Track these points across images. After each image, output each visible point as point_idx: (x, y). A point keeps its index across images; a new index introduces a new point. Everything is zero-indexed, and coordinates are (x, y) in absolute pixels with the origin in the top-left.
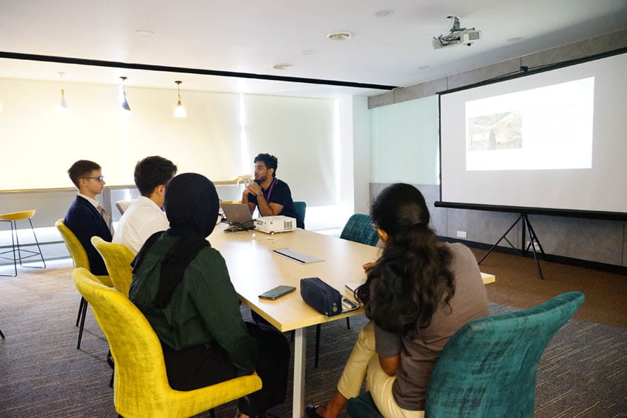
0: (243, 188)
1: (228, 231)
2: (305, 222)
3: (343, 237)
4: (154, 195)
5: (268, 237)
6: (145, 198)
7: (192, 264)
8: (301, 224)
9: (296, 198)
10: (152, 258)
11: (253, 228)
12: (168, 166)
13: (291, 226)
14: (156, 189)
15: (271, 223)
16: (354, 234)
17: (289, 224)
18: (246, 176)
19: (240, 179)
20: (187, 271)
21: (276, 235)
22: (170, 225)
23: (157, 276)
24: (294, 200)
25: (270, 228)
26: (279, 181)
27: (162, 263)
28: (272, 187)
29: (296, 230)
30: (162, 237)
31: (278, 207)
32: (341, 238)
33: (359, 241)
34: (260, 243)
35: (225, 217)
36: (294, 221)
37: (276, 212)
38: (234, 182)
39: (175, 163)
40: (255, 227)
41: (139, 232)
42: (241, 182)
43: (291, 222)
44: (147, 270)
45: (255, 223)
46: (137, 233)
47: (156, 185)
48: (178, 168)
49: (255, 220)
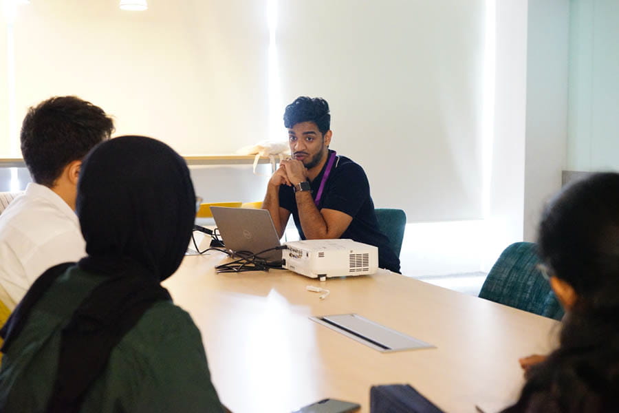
0: (268, 173)
1: (224, 269)
2: (401, 258)
3: (487, 293)
4: (62, 182)
5: (312, 286)
6: (43, 189)
7: (128, 338)
8: (390, 261)
9: (381, 199)
10: (45, 321)
11: (279, 265)
12: (96, 119)
13: (366, 263)
14: (66, 169)
15: (321, 255)
16: (514, 288)
17: (364, 260)
18: (275, 146)
19: (262, 154)
20: (116, 354)
21: (331, 283)
22: (88, 250)
23: (52, 361)
24: (378, 205)
25: (317, 266)
26: (344, 159)
27: (65, 333)
28: (327, 173)
29: (376, 274)
30: (67, 275)
31: (340, 219)
32: (481, 296)
33: (522, 305)
34: (293, 300)
35: (220, 238)
36: (372, 252)
37: (334, 230)
38: (247, 160)
39: (109, 112)
40: (284, 262)
41: (24, 261)
42: (263, 161)
43: (366, 256)
44: (32, 347)
45: (285, 255)
46: (21, 264)
47: (67, 160)
48: (115, 124)
49: (285, 247)
